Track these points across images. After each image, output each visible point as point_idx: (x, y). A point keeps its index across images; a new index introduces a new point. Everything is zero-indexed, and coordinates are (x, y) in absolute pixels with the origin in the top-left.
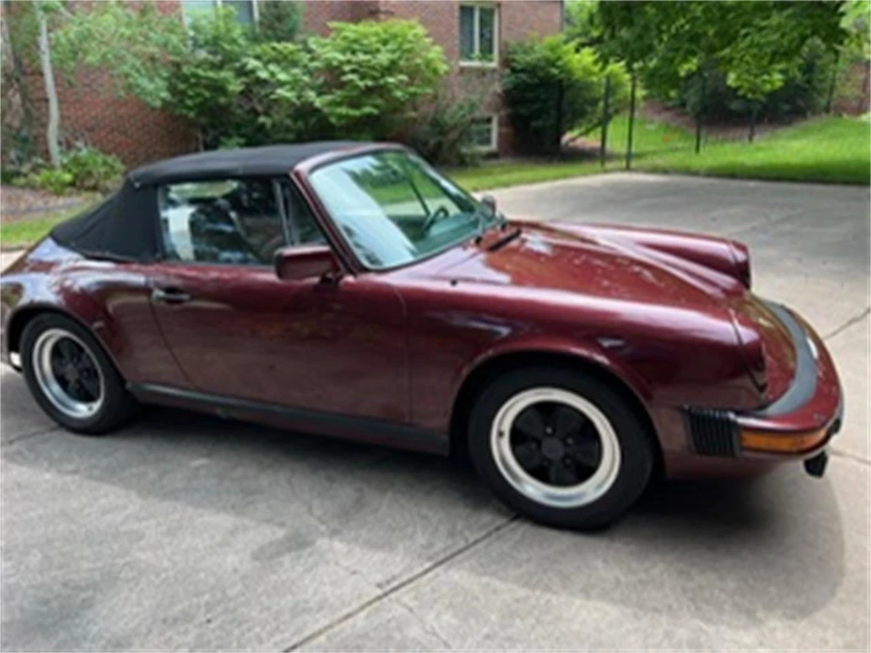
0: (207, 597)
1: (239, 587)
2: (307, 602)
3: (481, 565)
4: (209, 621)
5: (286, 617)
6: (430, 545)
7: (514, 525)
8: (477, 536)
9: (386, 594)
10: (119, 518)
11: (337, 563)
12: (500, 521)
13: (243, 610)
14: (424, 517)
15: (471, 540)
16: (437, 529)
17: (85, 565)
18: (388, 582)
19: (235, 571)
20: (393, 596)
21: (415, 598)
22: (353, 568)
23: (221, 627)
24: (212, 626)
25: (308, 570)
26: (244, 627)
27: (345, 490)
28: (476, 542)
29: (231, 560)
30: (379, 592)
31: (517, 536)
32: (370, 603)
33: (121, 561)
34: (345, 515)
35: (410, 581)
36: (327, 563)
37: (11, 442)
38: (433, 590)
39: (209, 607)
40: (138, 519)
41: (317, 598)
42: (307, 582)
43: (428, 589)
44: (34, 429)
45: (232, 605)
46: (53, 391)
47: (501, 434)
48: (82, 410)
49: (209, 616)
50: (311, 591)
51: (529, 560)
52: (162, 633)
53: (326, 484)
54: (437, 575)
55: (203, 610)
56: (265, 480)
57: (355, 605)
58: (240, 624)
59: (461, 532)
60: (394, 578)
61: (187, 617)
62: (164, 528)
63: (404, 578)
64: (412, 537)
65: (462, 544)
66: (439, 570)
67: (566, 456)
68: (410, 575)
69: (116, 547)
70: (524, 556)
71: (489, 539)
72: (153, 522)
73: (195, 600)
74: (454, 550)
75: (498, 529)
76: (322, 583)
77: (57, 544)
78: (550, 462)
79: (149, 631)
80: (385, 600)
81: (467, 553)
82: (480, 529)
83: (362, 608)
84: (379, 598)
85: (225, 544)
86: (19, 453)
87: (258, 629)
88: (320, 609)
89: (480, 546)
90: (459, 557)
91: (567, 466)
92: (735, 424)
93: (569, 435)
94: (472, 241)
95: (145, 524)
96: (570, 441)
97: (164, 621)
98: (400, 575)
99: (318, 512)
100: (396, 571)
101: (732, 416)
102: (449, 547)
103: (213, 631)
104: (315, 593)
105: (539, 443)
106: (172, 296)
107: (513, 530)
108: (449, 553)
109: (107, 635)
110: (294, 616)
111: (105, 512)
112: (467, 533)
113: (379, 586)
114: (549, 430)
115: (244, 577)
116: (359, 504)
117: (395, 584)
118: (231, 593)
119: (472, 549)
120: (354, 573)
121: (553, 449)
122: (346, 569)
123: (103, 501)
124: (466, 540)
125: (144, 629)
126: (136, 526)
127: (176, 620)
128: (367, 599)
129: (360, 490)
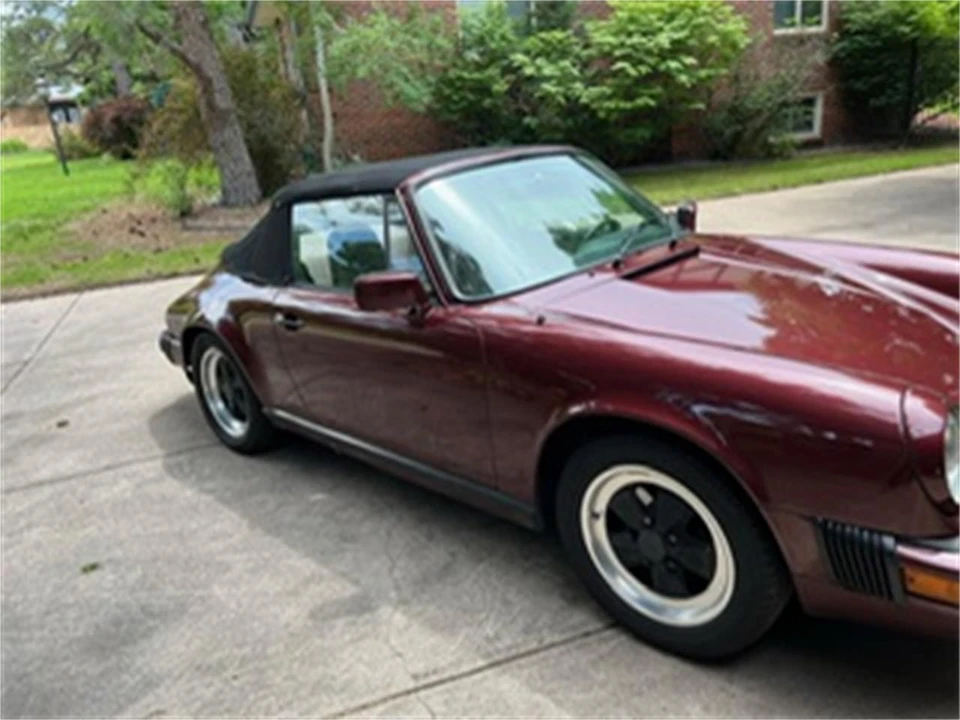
0: (247, 650)
1: (281, 646)
2: (333, 678)
3: (542, 677)
4: (235, 678)
5: (303, 692)
6: (497, 637)
7: (609, 633)
8: (557, 638)
9: (416, 690)
10: (219, 545)
11: (387, 641)
12: (594, 625)
13: (271, 672)
14: (506, 603)
15: (548, 641)
16: (513, 621)
17: (170, 591)
18: (426, 675)
19: (287, 625)
20: (422, 694)
21: (446, 702)
22: (400, 650)
23: (242, 689)
24: (236, 683)
25: (352, 641)
26: (261, 693)
27: (438, 553)
28: (552, 645)
29: (290, 613)
30: (411, 685)
31: (604, 649)
32: (395, 697)
33: (198, 593)
34: (423, 582)
35: (452, 679)
36: (377, 638)
37: (179, 453)
38: (470, 697)
39: (244, 661)
40: (236, 551)
41: (347, 676)
42: (345, 655)
43: (465, 695)
44: (204, 442)
45: (264, 664)
46: (218, 406)
47: (594, 516)
48: (237, 429)
49: (237, 673)
50: (343, 667)
51: (603, 685)
52: (189, 681)
53: (423, 540)
54: (485, 678)
55: (236, 664)
56: (366, 527)
57: (380, 694)
58: (261, 688)
59: (540, 631)
60: (435, 672)
61: (222, 666)
62: (250, 565)
63: (446, 675)
64: (480, 624)
65: (534, 645)
66: (489, 673)
67: (667, 558)
68: (454, 672)
69: (203, 576)
70: (602, 676)
71: (570, 646)
72: (245, 556)
73: (236, 651)
74: (523, 650)
75: (587, 634)
76: (360, 660)
77: (159, 564)
78: (651, 563)
79: (180, 676)
80: (413, 697)
81: (534, 658)
82: (563, 632)
83: (384, 700)
84: (408, 692)
85: (295, 593)
86: (179, 465)
87: (272, 699)
88: (343, 690)
89: (555, 651)
90: (522, 661)
91: (671, 571)
92: (893, 554)
93: (671, 532)
94: (609, 266)
95: (238, 557)
96: (673, 539)
97: (198, 668)
98: (444, 669)
99: (397, 574)
100: (443, 663)
101: (889, 542)
102: (517, 646)
103: (233, 688)
104: (347, 671)
105: (635, 535)
106: (290, 322)
107: (605, 640)
108: (514, 652)
109: (146, 670)
110: (312, 693)
111: (214, 538)
112: (545, 632)
113: (415, 677)
114: (647, 521)
115: (292, 635)
116: (446, 570)
117: (434, 678)
118: (271, 650)
119: (542, 655)
120: (400, 655)
121: (652, 545)
122: (392, 648)
123: (218, 527)
124: (541, 641)
125: (176, 673)
126: (228, 557)
127: (209, 667)
128: (394, 690)
129: (453, 555)
